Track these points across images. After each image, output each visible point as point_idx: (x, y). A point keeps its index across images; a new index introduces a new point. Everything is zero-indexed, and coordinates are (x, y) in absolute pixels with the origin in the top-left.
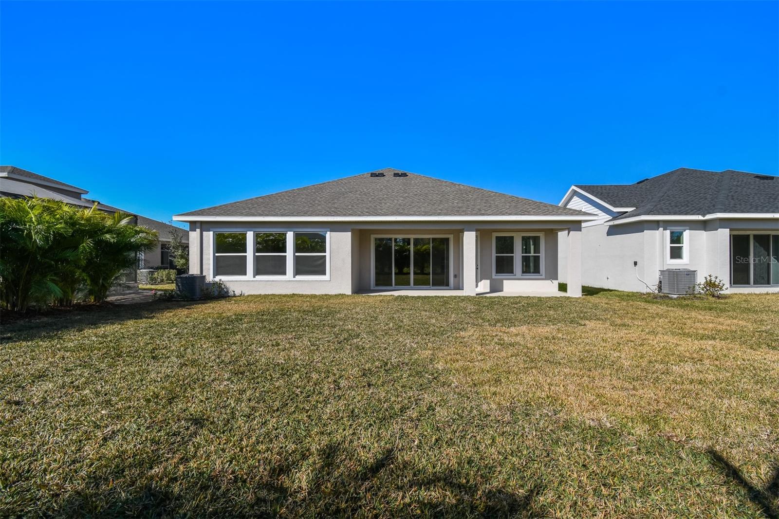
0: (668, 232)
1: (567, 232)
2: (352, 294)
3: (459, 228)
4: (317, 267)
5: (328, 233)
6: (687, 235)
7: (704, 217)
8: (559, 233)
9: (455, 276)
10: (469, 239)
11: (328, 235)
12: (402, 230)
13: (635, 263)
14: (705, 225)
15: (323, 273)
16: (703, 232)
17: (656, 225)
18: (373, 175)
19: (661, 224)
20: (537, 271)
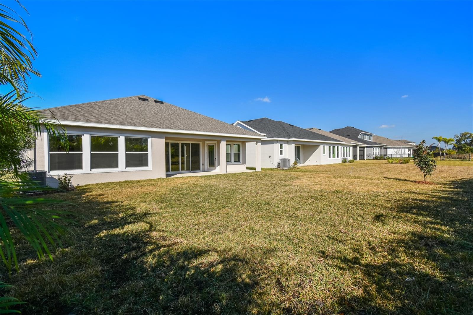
0: (279, 144)
1: (255, 142)
2: (166, 177)
3: (219, 139)
4: (142, 161)
5: (150, 138)
6: (284, 145)
7: (289, 139)
8: (246, 143)
9: (203, 165)
10: (223, 144)
11: (150, 140)
12: (194, 139)
13: (270, 157)
14: (288, 142)
15: (146, 165)
16: (287, 145)
17: (277, 141)
18: (140, 99)
19: (278, 141)
20: (239, 161)
